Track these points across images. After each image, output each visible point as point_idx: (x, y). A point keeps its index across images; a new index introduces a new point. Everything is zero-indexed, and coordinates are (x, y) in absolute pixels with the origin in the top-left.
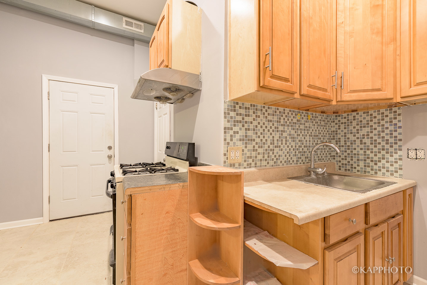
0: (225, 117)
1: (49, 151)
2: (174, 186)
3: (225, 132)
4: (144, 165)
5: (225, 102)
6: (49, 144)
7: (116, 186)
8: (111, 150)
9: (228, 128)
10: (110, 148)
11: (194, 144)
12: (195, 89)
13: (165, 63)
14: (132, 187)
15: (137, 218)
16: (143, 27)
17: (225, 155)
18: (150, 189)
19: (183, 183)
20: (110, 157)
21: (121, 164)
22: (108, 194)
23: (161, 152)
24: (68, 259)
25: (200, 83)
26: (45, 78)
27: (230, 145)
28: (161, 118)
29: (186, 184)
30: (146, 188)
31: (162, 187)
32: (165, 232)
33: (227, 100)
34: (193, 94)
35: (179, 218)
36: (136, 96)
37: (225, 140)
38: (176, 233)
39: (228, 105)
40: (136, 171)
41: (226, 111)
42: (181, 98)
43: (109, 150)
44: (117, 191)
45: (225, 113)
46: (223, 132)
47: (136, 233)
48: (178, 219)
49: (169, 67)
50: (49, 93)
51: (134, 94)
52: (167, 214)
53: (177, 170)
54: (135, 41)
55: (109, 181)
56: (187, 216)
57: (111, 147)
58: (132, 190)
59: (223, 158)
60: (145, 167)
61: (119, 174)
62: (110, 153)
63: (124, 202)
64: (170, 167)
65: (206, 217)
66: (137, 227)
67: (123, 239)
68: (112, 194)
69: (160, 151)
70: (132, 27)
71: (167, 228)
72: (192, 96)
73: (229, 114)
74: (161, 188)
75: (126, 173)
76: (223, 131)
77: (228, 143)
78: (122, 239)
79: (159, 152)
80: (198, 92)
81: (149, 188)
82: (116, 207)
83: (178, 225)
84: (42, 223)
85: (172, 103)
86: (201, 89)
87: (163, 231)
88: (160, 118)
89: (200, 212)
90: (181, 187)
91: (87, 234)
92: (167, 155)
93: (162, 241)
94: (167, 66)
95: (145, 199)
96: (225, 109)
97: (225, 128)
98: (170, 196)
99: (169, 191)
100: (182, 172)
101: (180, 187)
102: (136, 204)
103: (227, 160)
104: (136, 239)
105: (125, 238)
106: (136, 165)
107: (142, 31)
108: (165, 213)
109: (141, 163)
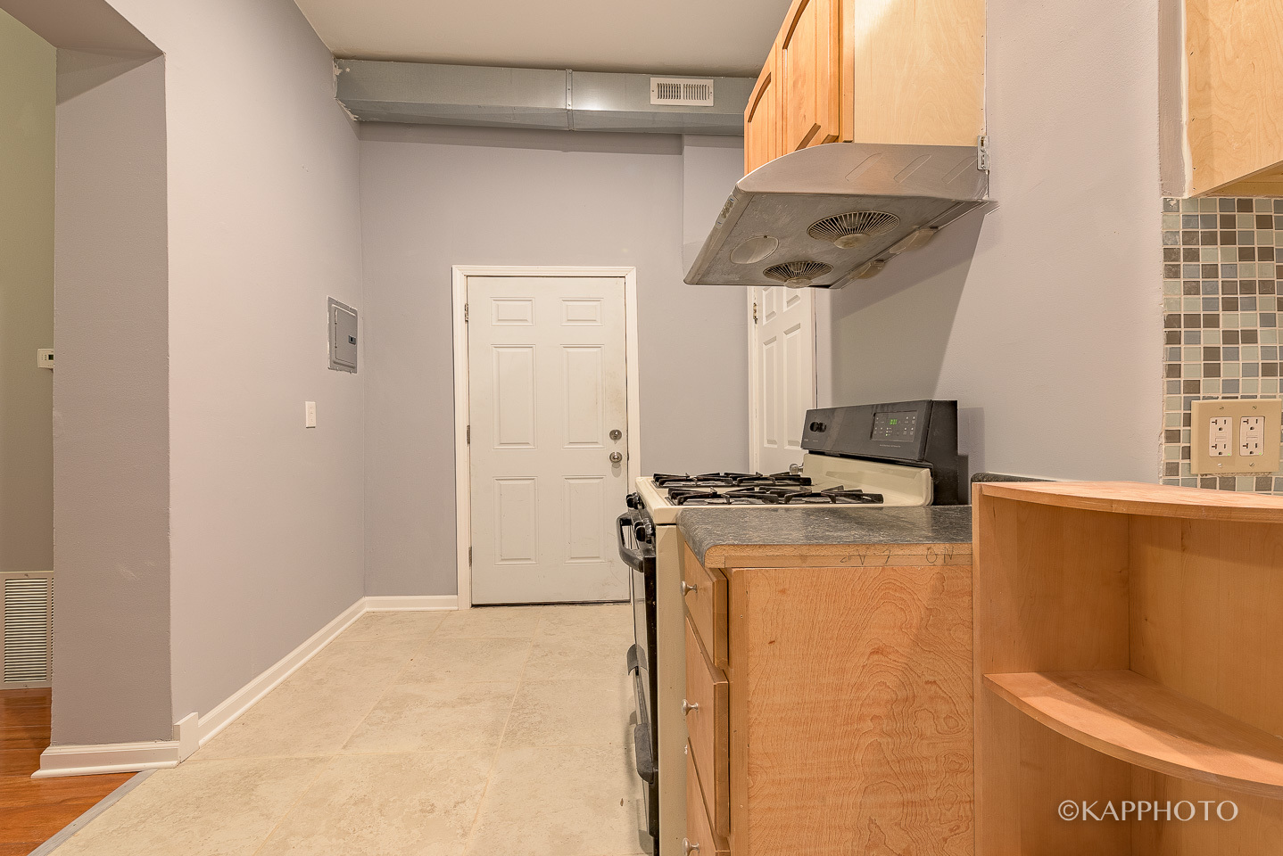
0: (1172, 272)
1: (469, 443)
2: (907, 552)
3: (1172, 338)
4: (735, 479)
5: (1167, 207)
6: (469, 426)
7: (654, 534)
8: (619, 442)
9: (1192, 320)
10: (615, 435)
11: (954, 404)
12: (958, 203)
13: (828, 129)
14: (730, 542)
15: (751, 654)
16: (712, 90)
17: (1172, 436)
18: (803, 558)
19: (947, 545)
20: (616, 460)
21: (655, 475)
22: (627, 557)
23: (776, 446)
24: (516, 714)
25: (982, 175)
26: (458, 274)
27: (1201, 395)
28: (774, 344)
29: (961, 549)
30: (787, 551)
31: (851, 551)
32: (870, 724)
33: (1183, 198)
34: (937, 228)
35: (932, 679)
36: (701, 276)
37: (1173, 371)
38: (921, 736)
39: (1188, 220)
40: (715, 495)
41: (1176, 243)
42: (874, 259)
43: (613, 441)
44: (660, 552)
45: (1169, 254)
46: (1162, 338)
47: (748, 707)
48: (927, 683)
49: (846, 137)
50: (466, 309)
51: (698, 265)
52: (876, 657)
53: (879, 498)
54: (686, 139)
55: (625, 522)
56: (971, 679)
57: (618, 431)
58: (733, 553)
59: (1161, 453)
60: (738, 486)
61: (657, 501)
62: (617, 447)
63: (690, 589)
64: (838, 488)
65: (1093, 700)
66: (752, 687)
67: (691, 708)
68: (641, 558)
69: (770, 442)
70: (678, 97)
71: (877, 711)
72: (931, 238)
73: (1192, 255)
74: (850, 557)
75: (686, 499)
76: (1160, 332)
77: (1193, 387)
78: (688, 710)
79: (766, 445)
80: (971, 213)
81: (796, 553)
82: (655, 600)
83: (926, 706)
84: (456, 608)
85: (827, 287)
86: (985, 198)
87: (861, 718)
88: (769, 346)
89: (1039, 672)
90: (940, 561)
91: (560, 653)
92: (811, 452)
93: (859, 756)
94: (836, 139)
95: (783, 591)
96: (1169, 235)
97: (1171, 321)
98: (889, 589)
99: (883, 569)
100: (899, 505)
101: (932, 559)
102: (748, 602)
103: (1187, 461)
104: (749, 727)
105: (696, 708)
106: (705, 479)
107: (709, 102)
108: (869, 650)
109: (719, 474)
